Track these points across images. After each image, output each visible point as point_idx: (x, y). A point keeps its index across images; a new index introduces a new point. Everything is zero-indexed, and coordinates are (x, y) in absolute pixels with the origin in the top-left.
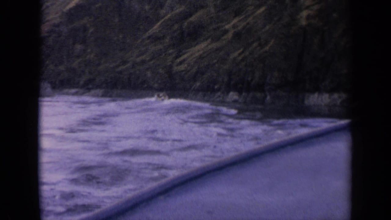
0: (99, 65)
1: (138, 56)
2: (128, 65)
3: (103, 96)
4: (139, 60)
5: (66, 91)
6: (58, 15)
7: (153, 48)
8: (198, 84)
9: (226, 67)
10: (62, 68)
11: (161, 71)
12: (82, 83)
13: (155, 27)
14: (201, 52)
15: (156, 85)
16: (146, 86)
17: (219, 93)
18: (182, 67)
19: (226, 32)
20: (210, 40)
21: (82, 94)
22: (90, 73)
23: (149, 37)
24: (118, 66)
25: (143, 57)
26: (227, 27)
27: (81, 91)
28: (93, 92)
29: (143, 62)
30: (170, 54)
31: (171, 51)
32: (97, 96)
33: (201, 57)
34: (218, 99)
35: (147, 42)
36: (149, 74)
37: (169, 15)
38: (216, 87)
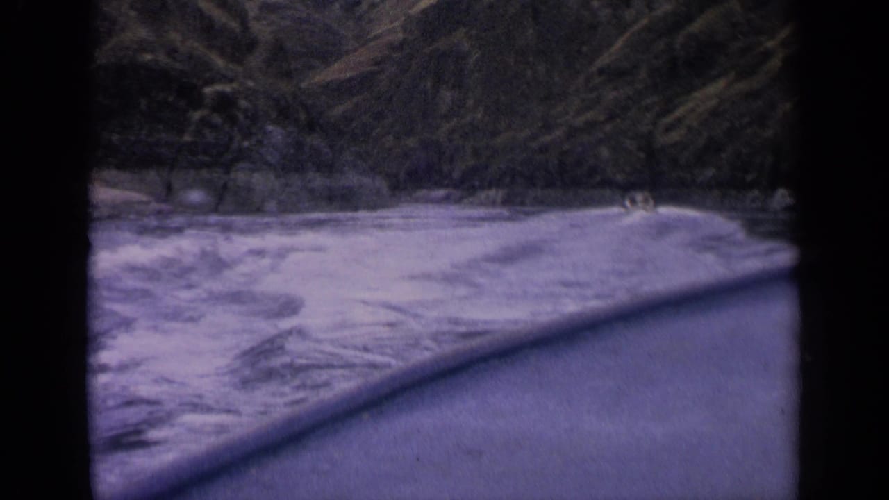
0: (494, 134)
1: (579, 112)
2: (558, 133)
3: (506, 202)
4: (580, 121)
5: (421, 193)
6: (397, 24)
7: (610, 95)
8: (710, 172)
9: (769, 133)
10: (411, 142)
11: (629, 143)
12: (456, 175)
13: (614, 49)
14: (714, 102)
15: (619, 178)
16: (598, 178)
17: (756, 192)
18: (675, 136)
19: (767, 55)
20: (732, 75)
21: (458, 201)
22: (476, 153)
23: (601, 72)
24: (534, 137)
25: (589, 115)
26: (770, 44)
27: (457, 193)
28: (482, 195)
29: (591, 125)
30: (647, 109)
31: (648, 101)
32: (493, 204)
33: (714, 113)
34: (754, 205)
35: (597, 80)
36: (605, 152)
37: (645, 21)
38: (749, 178)
